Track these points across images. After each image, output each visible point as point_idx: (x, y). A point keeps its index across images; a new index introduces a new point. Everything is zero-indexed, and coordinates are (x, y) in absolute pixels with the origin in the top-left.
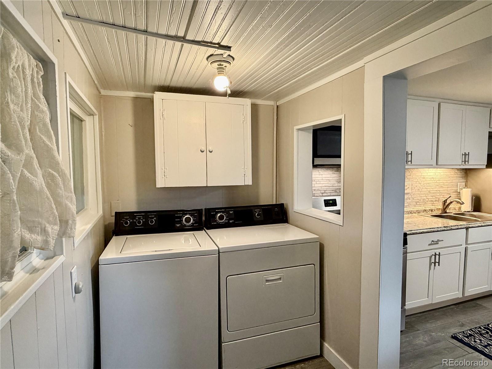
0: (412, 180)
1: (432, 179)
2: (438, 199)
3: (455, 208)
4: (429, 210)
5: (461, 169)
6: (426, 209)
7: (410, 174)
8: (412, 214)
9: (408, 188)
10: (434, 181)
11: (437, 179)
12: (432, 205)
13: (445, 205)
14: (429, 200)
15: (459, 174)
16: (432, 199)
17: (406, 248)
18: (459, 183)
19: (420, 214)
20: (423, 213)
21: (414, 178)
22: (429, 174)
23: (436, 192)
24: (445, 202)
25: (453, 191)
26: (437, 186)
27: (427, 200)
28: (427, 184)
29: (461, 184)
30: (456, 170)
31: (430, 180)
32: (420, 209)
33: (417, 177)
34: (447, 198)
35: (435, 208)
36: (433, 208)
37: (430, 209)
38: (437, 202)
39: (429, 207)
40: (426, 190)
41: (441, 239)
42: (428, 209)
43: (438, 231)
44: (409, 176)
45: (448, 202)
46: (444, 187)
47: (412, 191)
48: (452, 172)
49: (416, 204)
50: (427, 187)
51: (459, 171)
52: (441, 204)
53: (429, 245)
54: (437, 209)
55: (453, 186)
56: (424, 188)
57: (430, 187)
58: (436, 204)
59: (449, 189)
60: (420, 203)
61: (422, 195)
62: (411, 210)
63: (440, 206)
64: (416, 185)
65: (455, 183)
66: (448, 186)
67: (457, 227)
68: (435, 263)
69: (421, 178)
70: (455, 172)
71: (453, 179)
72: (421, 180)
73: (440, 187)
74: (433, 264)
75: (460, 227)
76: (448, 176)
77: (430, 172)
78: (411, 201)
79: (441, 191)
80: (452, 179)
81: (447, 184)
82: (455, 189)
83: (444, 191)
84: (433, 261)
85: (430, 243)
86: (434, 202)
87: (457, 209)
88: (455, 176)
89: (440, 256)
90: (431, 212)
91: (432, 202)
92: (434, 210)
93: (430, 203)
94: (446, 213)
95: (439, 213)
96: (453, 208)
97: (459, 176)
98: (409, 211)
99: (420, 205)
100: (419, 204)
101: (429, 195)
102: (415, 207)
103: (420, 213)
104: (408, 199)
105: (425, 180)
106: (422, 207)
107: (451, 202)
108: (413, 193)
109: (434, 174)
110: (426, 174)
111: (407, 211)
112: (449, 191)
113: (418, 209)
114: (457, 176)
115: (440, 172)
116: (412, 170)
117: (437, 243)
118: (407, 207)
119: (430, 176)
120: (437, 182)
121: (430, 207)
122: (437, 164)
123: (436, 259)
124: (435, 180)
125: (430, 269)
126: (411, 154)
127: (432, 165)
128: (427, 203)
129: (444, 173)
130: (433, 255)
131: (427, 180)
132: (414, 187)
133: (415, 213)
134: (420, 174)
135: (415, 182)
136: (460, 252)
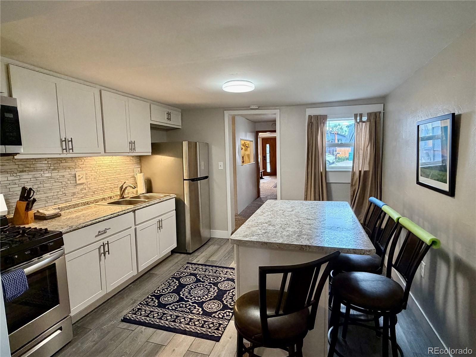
0: (86, 169)
1: (109, 167)
2: (116, 186)
3: (133, 192)
4: (107, 198)
5: (135, 156)
6: (105, 197)
7: (83, 163)
8: (89, 204)
9: (82, 177)
10: (110, 169)
11: (114, 167)
12: (112, 192)
13: (122, 190)
14: (108, 187)
15: (135, 160)
16: (111, 187)
17: (62, 249)
18: (135, 169)
19: (97, 204)
20: (102, 202)
21: (88, 167)
22: (104, 162)
23: (114, 179)
24: (121, 188)
25: (130, 176)
26: (115, 173)
27: (106, 187)
28: (104, 172)
29: (137, 170)
30: (131, 157)
31: (106, 167)
32: (98, 198)
33: (91, 165)
34: (122, 184)
35: (114, 195)
36: (112, 195)
37: (108, 196)
38: (116, 189)
39: (107, 194)
40: (103, 178)
41: (107, 228)
42: (107, 196)
43: (104, 220)
44: (81, 164)
45: (124, 187)
46: (121, 173)
47: (87, 181)
48: (128, 159)
49: (93, 193)
50: (103, 175)
51: (134, 158)
52: (119, 190)
53: (96, 236)
54: (116, 195)
55: (130, 172)
56: (100, 176)
57: (108, 175)
58: (116, 191)
59: (127, 175)
60: (99, 192)
61: (100, 184)
62: (88, 200)
63: (118, 192)
64: (91, 174)
65: (132, 169)
66: (125, 173)
67: (124, 212)
68: (104, 253)
69: (96, 167)
70: (130, 159)
71: (130, 165)
72: (97, 168)
73: (118, 174)
74: (103, 254)
75: (127, 211)
76: (125, 163)
77: (105, 160)
78: (87, 191)
79: (119, 178)
80: (128, 165)
81: (124, 170)
82: (132, 174)
83: (122, 177)
84: (102, 251)
85: (97, 234)
86: (113, 189)
87: (135, 192)
88: (130, 162)
89: (109, 244)
90: (111, 199)
91: (111, 190)
92: (113, 197)
93: (110, 190)
94: (123, 198)
95: (117, 199)
96: (131, 192)
97: (134, 162)
98: (85, 202)
99: (99, 194)
100: (97, 193)
101: (107, 183)
102: (93, 196)
103: (98, 202)
104: (83, 189)
105: (101, 168)
106: (101, 196)
107: (126, 188)
108: (89, 182)
109: (110, 162)
110: (101, 162)
111: (83, 203)
112: (127, 177)
113: (95, 199)
114: (132, 162)
115: (116, 159)
116: (84, 159)
117: (105, 232)
118: (83, 198)
119: (106, 164)
120: (114, 169)
121: (109, 195)
122: (105, 152)
123: (105, 248)
124: (111, 167)
125: (101, 260)
126: (71, 141)
127: (100, 153)
128: (106, 191)
129: (120, 160)
130: (101, 245)
131: (103, 168)
132: (89, 176)
133: (93, 203)
134: (95, 163)
135: (89, 170)
136: (130, 234)
